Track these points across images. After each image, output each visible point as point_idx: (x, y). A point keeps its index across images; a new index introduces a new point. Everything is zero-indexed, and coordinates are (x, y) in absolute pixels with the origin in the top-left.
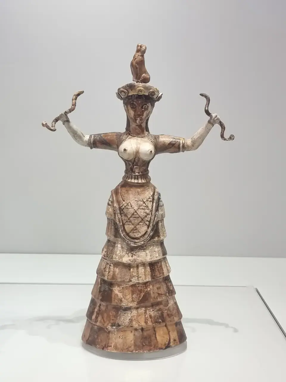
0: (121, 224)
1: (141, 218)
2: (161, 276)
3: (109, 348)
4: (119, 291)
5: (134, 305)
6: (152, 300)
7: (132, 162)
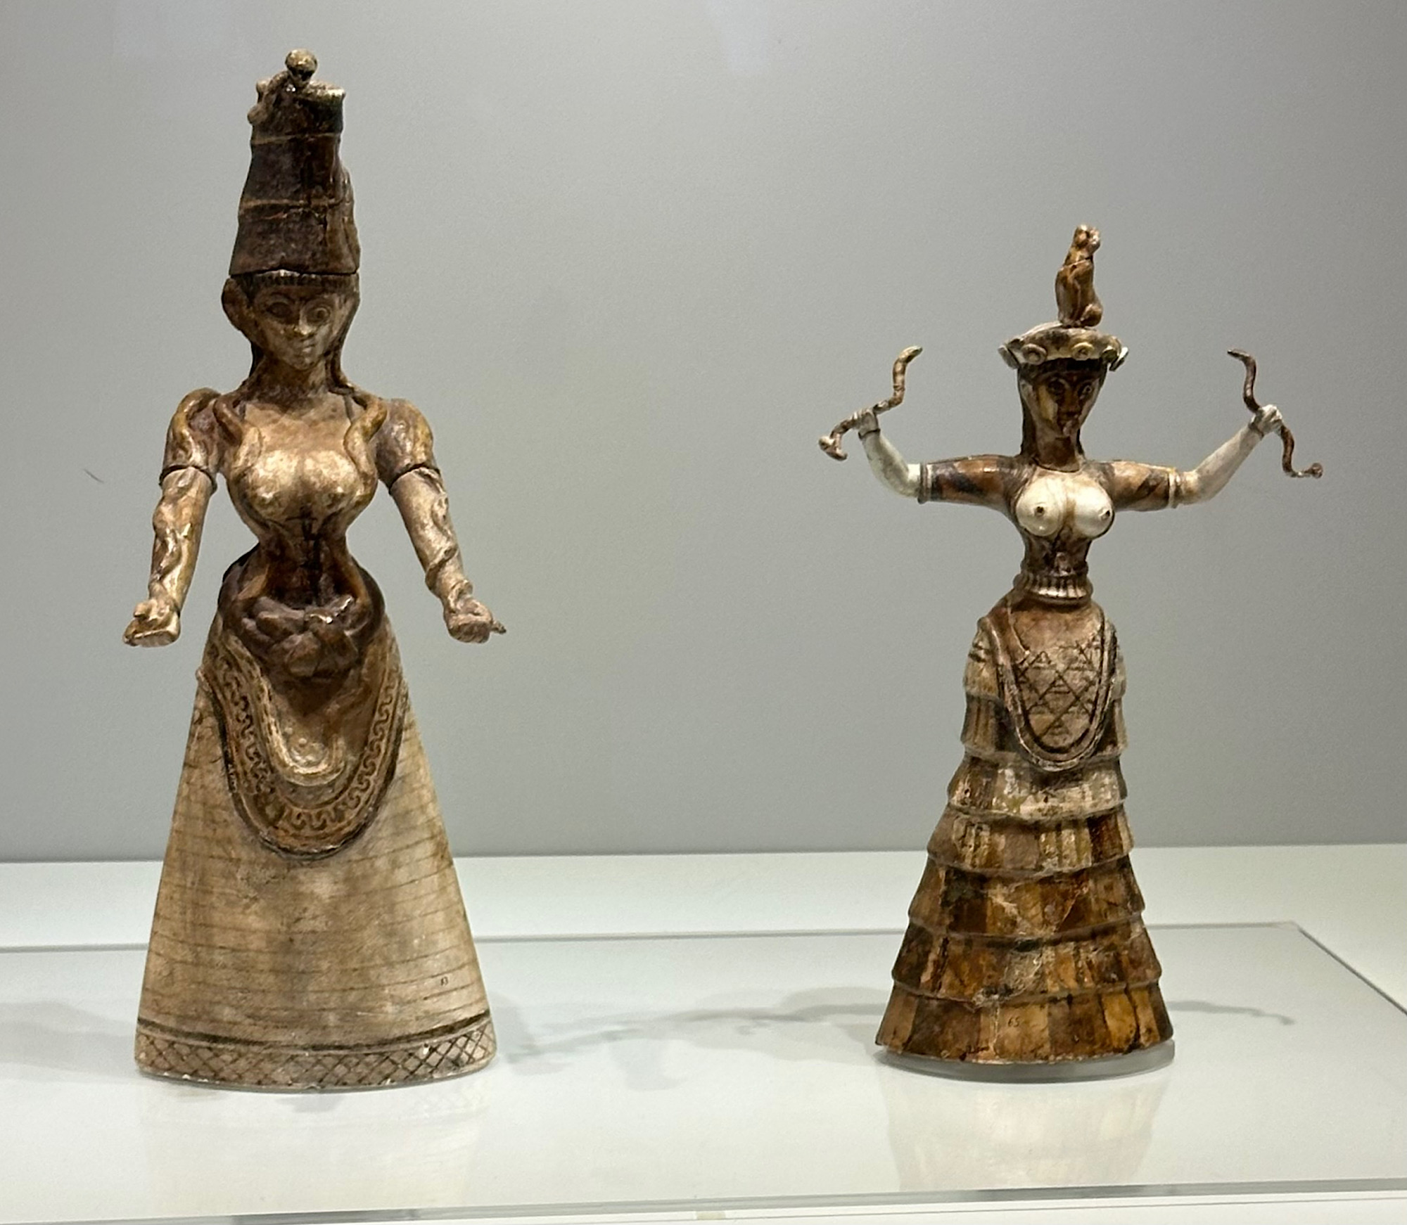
0: (1020, 711)
1: (1074, 693)
3: (981, 1054)
4: (1007, 898)
5: (1048, 933)
6: (1092, 920)
7: (1051, 542)
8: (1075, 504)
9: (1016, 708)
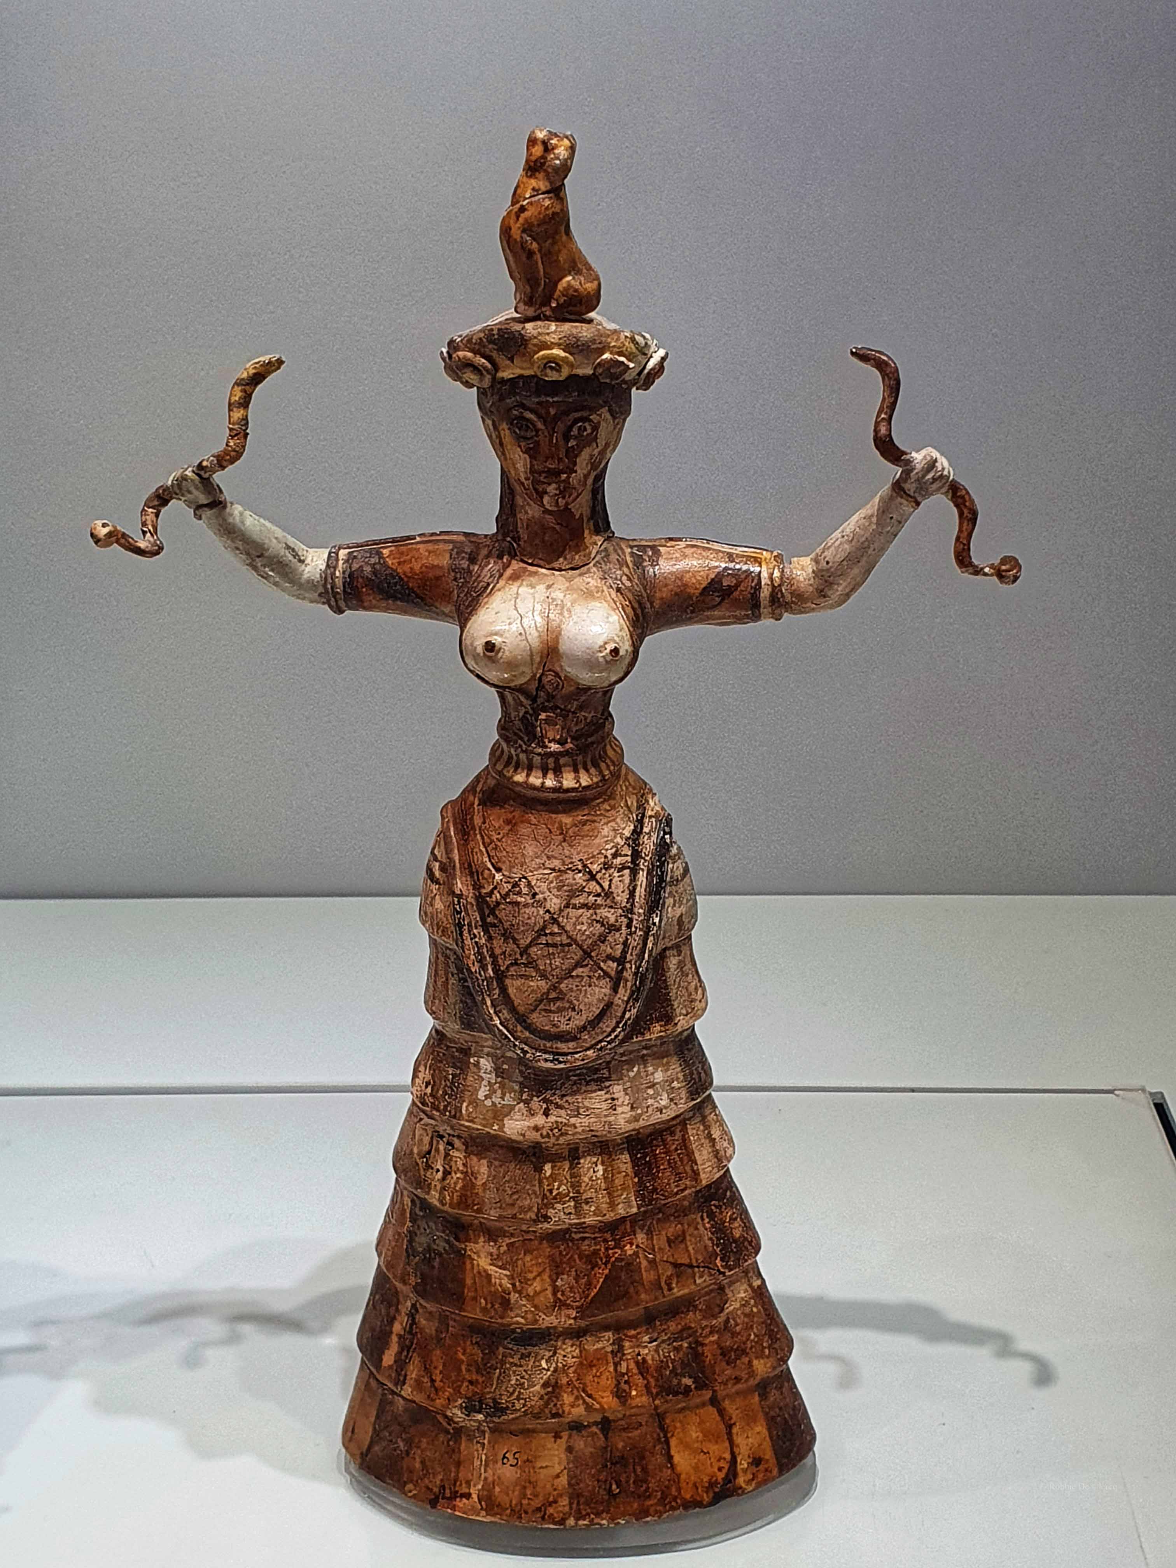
0: (490, 972)
1: (581, 947)
2: (685, 1189)
3: (461, 1503)
4: (496, 1260)
5: (565, 1319)
6: (645, 1294)
7: (527, 695)
8: (560, 634)
9: (484, 967)
